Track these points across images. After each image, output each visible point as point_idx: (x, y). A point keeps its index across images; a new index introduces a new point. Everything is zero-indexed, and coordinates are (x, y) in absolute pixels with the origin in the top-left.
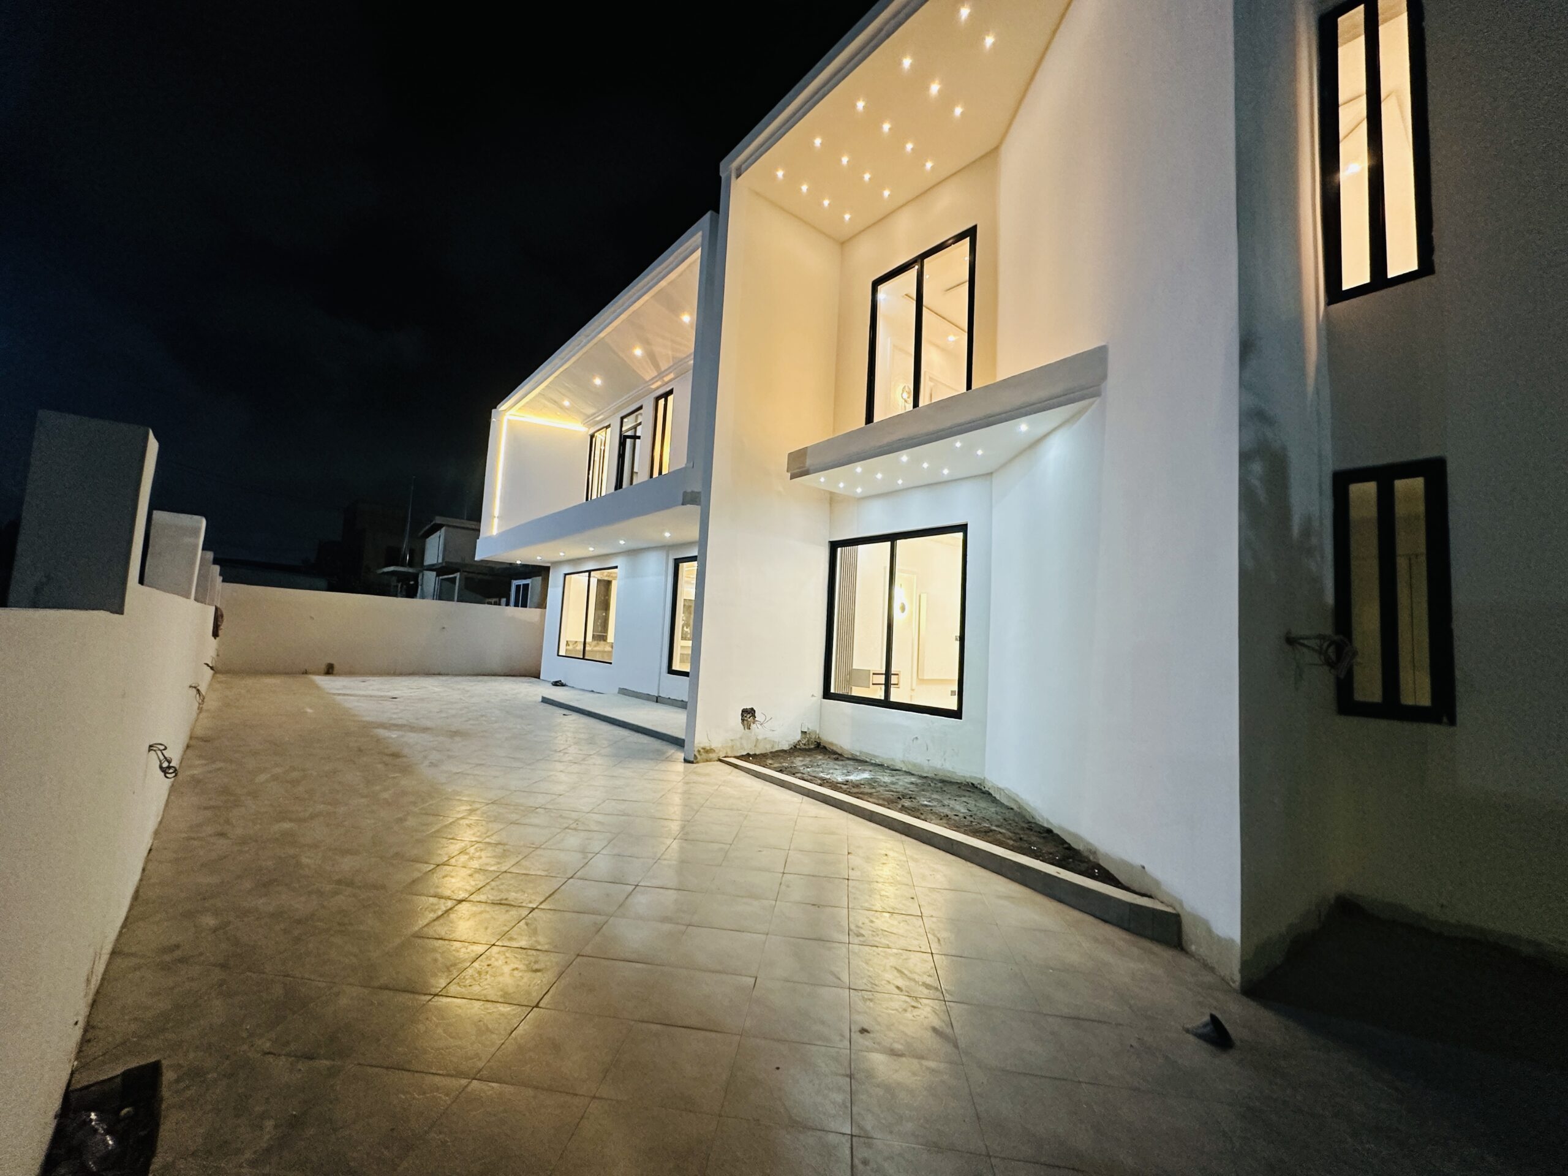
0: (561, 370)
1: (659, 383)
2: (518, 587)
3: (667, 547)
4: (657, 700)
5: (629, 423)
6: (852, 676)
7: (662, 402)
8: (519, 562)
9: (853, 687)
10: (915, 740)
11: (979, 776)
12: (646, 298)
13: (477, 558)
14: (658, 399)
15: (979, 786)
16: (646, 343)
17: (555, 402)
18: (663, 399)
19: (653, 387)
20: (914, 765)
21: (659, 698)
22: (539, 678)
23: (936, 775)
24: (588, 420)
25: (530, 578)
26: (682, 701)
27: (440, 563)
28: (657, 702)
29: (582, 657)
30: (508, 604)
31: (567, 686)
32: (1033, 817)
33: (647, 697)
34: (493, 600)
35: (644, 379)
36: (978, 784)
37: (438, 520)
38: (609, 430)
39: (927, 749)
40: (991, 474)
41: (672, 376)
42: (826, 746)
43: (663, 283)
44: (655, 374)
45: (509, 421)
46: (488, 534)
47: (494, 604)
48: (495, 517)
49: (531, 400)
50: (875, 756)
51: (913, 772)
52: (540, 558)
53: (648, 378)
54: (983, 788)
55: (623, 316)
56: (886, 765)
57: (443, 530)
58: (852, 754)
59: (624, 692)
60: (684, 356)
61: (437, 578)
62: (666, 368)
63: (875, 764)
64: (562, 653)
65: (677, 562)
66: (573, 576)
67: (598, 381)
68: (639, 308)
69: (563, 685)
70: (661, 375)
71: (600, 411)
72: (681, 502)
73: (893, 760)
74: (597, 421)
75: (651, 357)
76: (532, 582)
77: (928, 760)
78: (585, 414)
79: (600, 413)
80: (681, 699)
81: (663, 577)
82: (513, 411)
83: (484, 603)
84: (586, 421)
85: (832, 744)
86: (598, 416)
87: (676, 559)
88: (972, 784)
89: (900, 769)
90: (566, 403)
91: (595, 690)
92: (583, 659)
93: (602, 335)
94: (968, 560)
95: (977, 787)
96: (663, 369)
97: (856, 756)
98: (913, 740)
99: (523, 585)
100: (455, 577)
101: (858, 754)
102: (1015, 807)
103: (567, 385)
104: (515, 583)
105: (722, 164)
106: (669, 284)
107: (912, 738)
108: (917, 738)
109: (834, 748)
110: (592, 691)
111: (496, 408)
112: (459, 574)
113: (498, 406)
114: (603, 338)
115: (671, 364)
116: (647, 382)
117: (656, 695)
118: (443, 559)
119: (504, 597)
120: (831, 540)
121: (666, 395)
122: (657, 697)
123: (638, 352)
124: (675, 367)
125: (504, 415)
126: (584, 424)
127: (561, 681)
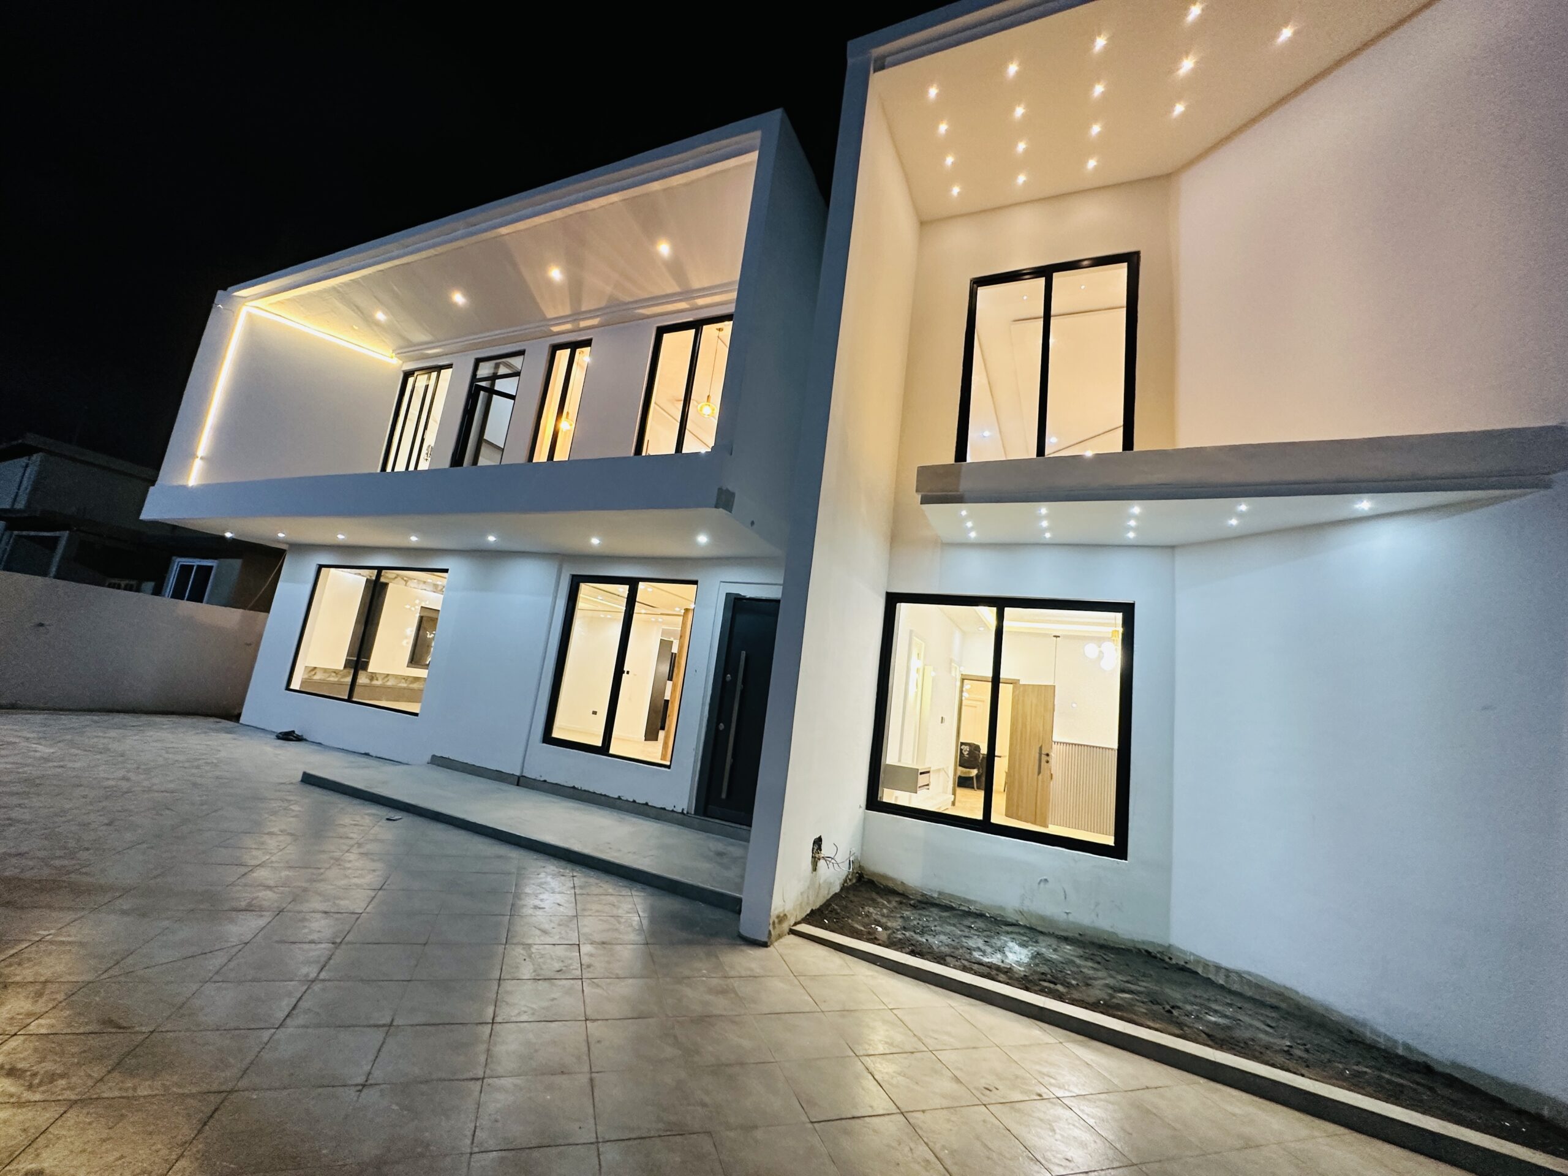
1: (568, 326)
2: (185, 570)
3: (561, 557)
4: (521, 781)
5: (485, 370)
7: (563, 356)
8: (228, 535)
10: (1042, 884)
11: (1158, 940)
12: (614, 198)
13: (143, 517)
14: (555, 348)
15: (1158, 955)
16: (574, 263)
17: (358, 309)
18: (568, 351)
19: (555, 329)
20: (1043, 918)
21: (521, 779)
22: (236, 718)
23: (1080, 935)
24: (406, 348)
25: (215, 558)
26: (574, 787)
27: (19, 511)
28: (518, 785)
29: (346, 698)
30: (158, 591)
31: (306, 740)
33: (499, 777)
34: (123, 583)
35: (544, 315)
36: (1159, 952)
37: (31, 439)
38: (446, 374)
39: (1065, 898)
40: (1173, 547)
41: (595, 321)
42: (875, 879)
43: (656, 186)
44: (568, 312)
45: (250, 315)
46: (181, 483)
47: (125, 589)
48: (202, 458)
49: (311, 295)
50: (968, 901)
51: (1039, 928)
53: (550, 314)
54: (1167, 959)
55: (558, 214)
56: (987, 915)
57: (36, 458)
58: (923, 895)
59: (440, 762)
60: (628, 299)
61: (8, 533)
62: (592, 308)
63: (968, 912)
64: (295, 685)
65: (576, 582)
66: (332, 570)
67: (459, 298)
68: (592, 210)
69: (299, 739)
70: (576, 316)
71: (439, 341)
72: (714, 502)
73: (1001, 908)
74: (428, 354)
75: (575, 286)
76: (218, 567)
77: (1067, 913)
78: (404, 338)
79: (437, 344)
81: (550, 599)
82: (262, 303)
83: (101, 584)
84: (402, 351)
85: (885, 877)
86: (430, 348)
87: (574, 577)
88: (1147, 951)
89: (1014, 922)
90: (380, 316)
91: (371, 754)
92: (349, 700)
93: (504, 230)
94: (1135, 649)
95: (1155, 957)
96: (583, 309)
97: (932, 897)
98: (1039, 883)
99: (199, 567)
100: (56, 540)
101: (936, 895)
103: (395, 288)
104: (179, 562)
105: (852, 45)
106: (665, 190)
107: (1039, 880)
108: (1046, 880)
109: (891, 885)
110: (367, 754)
111: (225, 289)
112: (66, 533)
113: (229, 289)
114: (502, 236)
115: (603, 304)
116: (545, 319)
117: (518, 773)
118: (29, 503)
119: (149, 580)
120: (889, 591)
121: (574, 346)
122: (519, 778)
123: (556, 274)
124: (608, 310)
125: (243, 304)
126: (398, 354)
127: (293, 732)
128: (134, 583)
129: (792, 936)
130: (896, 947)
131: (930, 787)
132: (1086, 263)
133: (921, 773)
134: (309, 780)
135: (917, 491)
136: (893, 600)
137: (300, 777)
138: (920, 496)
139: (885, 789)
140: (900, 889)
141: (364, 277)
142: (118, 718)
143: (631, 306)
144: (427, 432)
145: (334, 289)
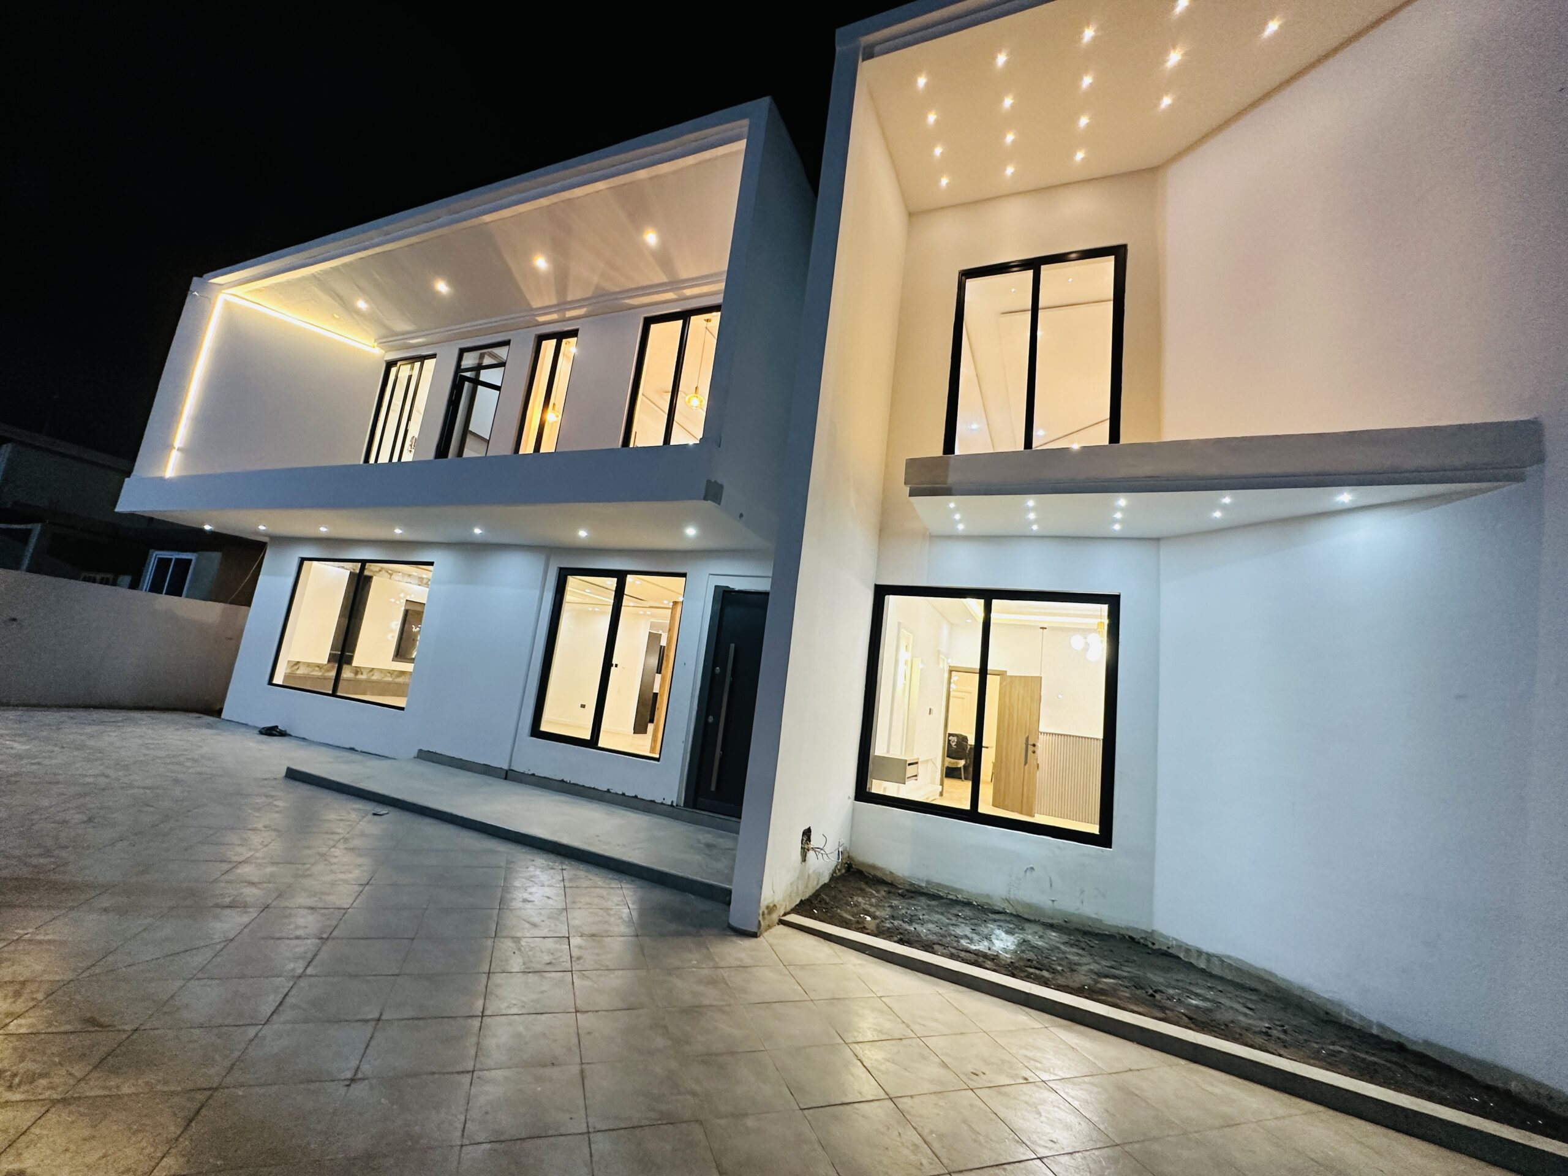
0: (378, 250)
1: (555, 316)
2: (163, 563)
3: (548, 550)
4: (509, 775)
5: (469, 360)
6: (899, 769)
7: (549, 346)
8: (207, 527)
10: (1028, 873)
11: (1143, 926)
12: (601, 185)
13: (119, 508)
14: (541, 338)
15: (1142, 941)
16: (559, 251)
17: (338, 297)
18: (555, 341)
19: (541, 319)
20: (1029, 906)
21: (509, 773)
22: (218, 713)
23: (1066, 921)
24: (387, 338)
25: (194, 551)
26: (563, 781)
28: (506, 778)
29: (330, 692)
30: (135, 585)
31: (291, 735)
33: (487, 770)
34: (98, 577)
35: (529, 304)
36: (1142, 938)
38: (430, 364)
39: (1051, 885)
40: (1158, 540)
41: (582, 311)
42: (863, 869)
43: (642, 174)
44: (554, 301)
45: (227, 303)
46: (158, 474)
47: (101, 583)
48: (179, 449)
49: (290, 283)
50: (956, 890)
51: (1026, 916)
52: (264, 528)
53: (536, 304)
54: (1150, 945)
55: (544, 202)
56: (974, 903)
57: (6, 448)
58: (912, 884)
59: (427, 756)
60: (617, 289)
62: (578, 297)
63: (956, 900)
64: (278, 679)
65: (564, 575)
66: (315, 563)
67: (442, 287)
68: (578, 198)
69: (283, 734)
70: (562, 305)
72: (703, 495)
73: (988, 896)
74: (410, 344)
75: (561, 277)
76: (197, 560)
77: (1053, 901)
78: (385, 326)
79: (421, 334)
81: (537, 593)
82: (239, 290)
83: (76, 578)
84: (384, 340)
85: (874, 867)
86: (413, 338)
87: (561, 569)
88: (1130, 937)
89: (1001, 910)
90: (362, 304)
91: (356, 748)
92: (334, 694)
93: (487, 218)
94: (1120, 640)
95: (1139, 943)
96: (569, 298)
97: (921, 887)
98: (1026, 871)
99: (177, 560)
100: (29, 532)
101: (924, 885)
103: (377, 277)
104: (156, 555)
105: (840, 32)
106: (651, 178)
107: (1025, 869)
108: (1032, 868)
109: (879, 874)
110: (352, 749)
111: (201, 276)
112: (37, 528)
113: (205, 276)
114: (486, 223)
115: (589, 294)
116: (532, 309)
119: (125, 573)
120: (879, 583)
121: (560, 337)
122: (507, 771)
123: (541, 263)
124: (594, 301)
125: (220, 291)
126: (381, 343)
127: (277, 727)
128: (110, 576)
129: (781, 926)
130: (884, 936)
131: (918, 778)
132: (1073, 256)
133: (909, 764)
134: (293, 775)
135: (906, 483)
136: (881, 592)
137: (283, 772)
138: (908, 488)
139: (874, 780)
140: (888, 879)
141: (344, 265)
142: (96, 715)
143: (619, 296)
144: (411, 423)
145: (314, 276)
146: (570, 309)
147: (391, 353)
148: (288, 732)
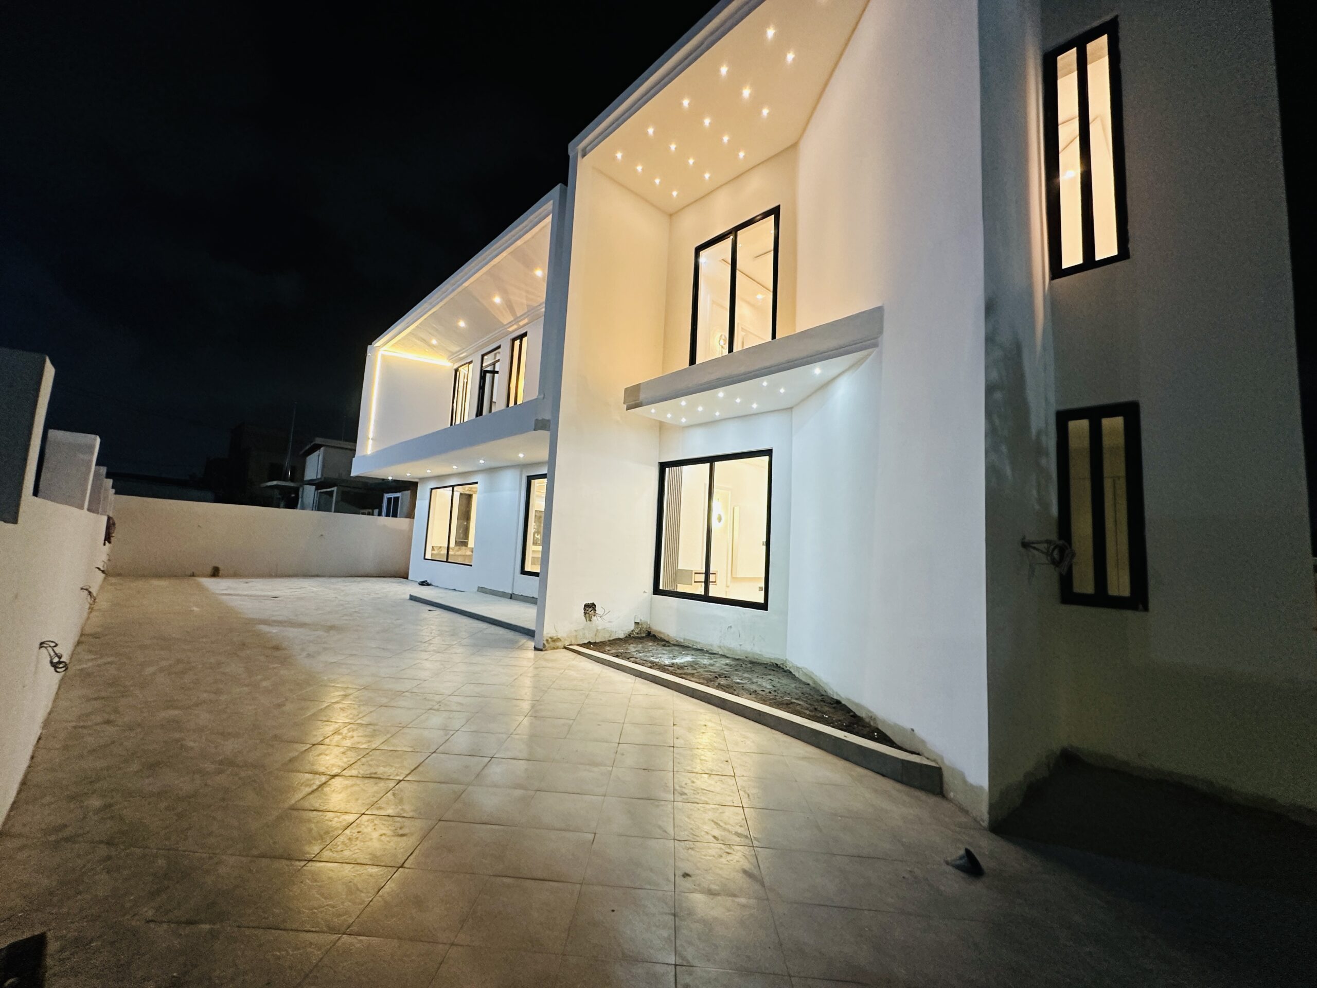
0: (430, 313)
1: (515, 327)
2: (389, 499)
3: (522, 466)
4: (512, 597)
5: (488, 360)
6: (678, 575)
7: (517, 343)
8: (390, 478)
9: (678, 585)
11: (781, 657)
12: (504, 254)
13: (352, 475)
14: (514, 340)
15: (781, 666)
16: (504, 292)
17: (424, 340)
18: (519, 340)
19: (510, 329)
20: (729, 649)
21: (513, 595)
22: (407, 578)
23: (746, 657)
24: (452, 356)
25: (400, 492)
26: (533, 597)
27: (319, 479)
28: (511, 598)
29: (445, 560)
30: (380, 514)
31: (432, 585)
32: (825, 691)
33: (503, 595)
34: (366, 511)
35: (502, 324)
36: (781, 664)
37: (318, 441)
38: (471, 365)
39: (740, 636)
40: (791, 408)
41: (526, 321)
42: (656, 634)
43: (519, 243)
44: (512, 319)
45: (383, 356)
46: (365, 454)
47: (368, 515)
48: (372, 437)
49: (403, 339)
50: (696, 643)
51: (728, 655)
52: (409, 475)
53: (505, 323)
54: (785, 667)
55: (485, 269)
56: (705, 650)
57: (322, 449)
58: (677, 641)
59: (482, 590)
60: (537, 304)
61: (316, 491)
62: (521, 314)
63: (696, 649)
64: (428, 556)
65: (530, 479)
66: (436, 491)
67: (462, 324)
68: (499, 262)
69: (428, 585)
70: (517, 320)
71: (464, 349)
72: (533, 427)
73: (712, 645)
74: (461, 357)
75: (509, 306)
76: (401, 496)
77: (741, 645)
78: (450, 352)
79: (464, 351)
80: (532, 596)
81: (517, 493)
82: (387, 347)
83: (358, 513)
84: (451, 357)
85: (660, 632)
86: (462, 354)
87: (528, 477)
88: (776, 664)
89: (717, 653)
90: (434, 342)
91: (457, 589)
92: (447, 562)
93: (466, 284)
95: (780, 667)
96: (518, 315)
97: (681, 642)
98: (728, 629)
99: (394, 497)
100: (332, 492)
101: (682, 641)
102: (811, 683)
103: (434, 326)
104: (387, 496)
105: (571, 145)
107: (727, 627)
108: (731, 627)
110: (455, 590)
111: (371, 344)
112: (335, 489)
113: (373, 343)
114: (467, 287)
115: (526, 310)
116: (505, 325)
117: (511, 592)
118: (322, 475)
119: (376, 508)
120: (661, 461)
121: (521, 337)
122: (511, 595)
123: (497, 300)
124: (529, 313)
125: (379, 350)
126: (450, 359)
127: (426, 581)
128: (370, 511)
129: (564, 650)
134: (413, 598)
135: (624, 403)
136: (663, 466)
137: (408, 597)
138: (626, 406)
140: (666, 639)
141: (420, 324)
143: (539, 308)
144: (466, 403)
145: (410, 333)
146: (521, 320)
147: (456, 364)
148: (432, 584)
